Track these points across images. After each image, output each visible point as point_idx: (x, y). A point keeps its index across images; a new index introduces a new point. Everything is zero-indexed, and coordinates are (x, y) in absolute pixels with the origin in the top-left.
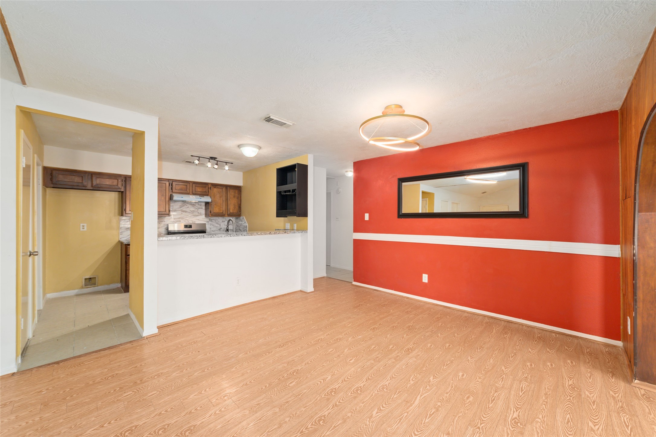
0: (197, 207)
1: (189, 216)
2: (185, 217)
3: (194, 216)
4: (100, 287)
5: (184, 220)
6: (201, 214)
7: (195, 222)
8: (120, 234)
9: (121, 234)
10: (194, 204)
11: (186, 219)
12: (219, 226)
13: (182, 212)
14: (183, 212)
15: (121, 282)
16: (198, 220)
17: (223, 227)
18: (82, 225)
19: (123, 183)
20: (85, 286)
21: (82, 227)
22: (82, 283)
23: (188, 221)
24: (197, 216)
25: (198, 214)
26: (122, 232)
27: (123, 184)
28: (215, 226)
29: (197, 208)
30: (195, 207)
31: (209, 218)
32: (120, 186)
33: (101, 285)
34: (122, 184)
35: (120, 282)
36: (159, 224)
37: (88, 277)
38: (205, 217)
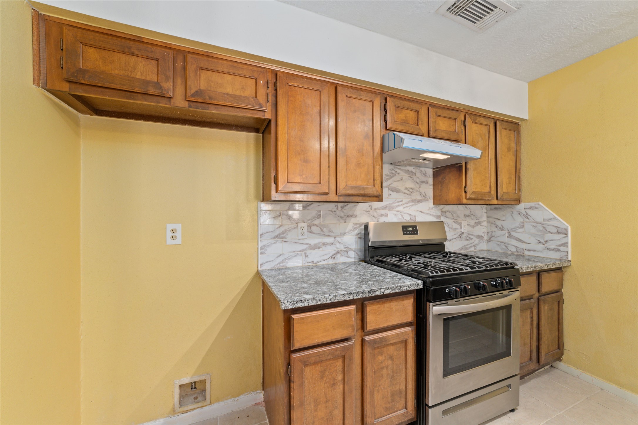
0: (418, 178)
1: (405, 201)
2: (397, 204)
3: (413, 201)
4: (215, 406)
5: (395, 213)
6: (425, 199)
7: (415, 216)
8: (259, 251)
9: (261, 253)
10: (412, 172)
11: (397, 209)
12: (459, 227)
13: (391, 192)
14: (393, 191)
15: (263, 390)
16: (421, 212)
17: (466, 231)
18: (170, 227)
19: (271, 91)
20: (181, 404)
21: (169, 234)
22: (173, 398)
23: (402, 216)
24: (419, 201)
25: (419, 198)
26: (265, 246)
27: (270, 94)
28: (452, 228)
29: (418, 181)
30: (415, 178)
31: (442, 206)
32: (262, 98)
33: (218, 400)
34: (268, 95)
35: (262, 388)
36: (345, 222)
37: (186, 380)
38: (434, 203)
